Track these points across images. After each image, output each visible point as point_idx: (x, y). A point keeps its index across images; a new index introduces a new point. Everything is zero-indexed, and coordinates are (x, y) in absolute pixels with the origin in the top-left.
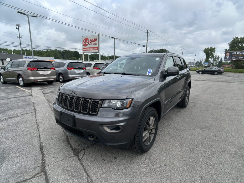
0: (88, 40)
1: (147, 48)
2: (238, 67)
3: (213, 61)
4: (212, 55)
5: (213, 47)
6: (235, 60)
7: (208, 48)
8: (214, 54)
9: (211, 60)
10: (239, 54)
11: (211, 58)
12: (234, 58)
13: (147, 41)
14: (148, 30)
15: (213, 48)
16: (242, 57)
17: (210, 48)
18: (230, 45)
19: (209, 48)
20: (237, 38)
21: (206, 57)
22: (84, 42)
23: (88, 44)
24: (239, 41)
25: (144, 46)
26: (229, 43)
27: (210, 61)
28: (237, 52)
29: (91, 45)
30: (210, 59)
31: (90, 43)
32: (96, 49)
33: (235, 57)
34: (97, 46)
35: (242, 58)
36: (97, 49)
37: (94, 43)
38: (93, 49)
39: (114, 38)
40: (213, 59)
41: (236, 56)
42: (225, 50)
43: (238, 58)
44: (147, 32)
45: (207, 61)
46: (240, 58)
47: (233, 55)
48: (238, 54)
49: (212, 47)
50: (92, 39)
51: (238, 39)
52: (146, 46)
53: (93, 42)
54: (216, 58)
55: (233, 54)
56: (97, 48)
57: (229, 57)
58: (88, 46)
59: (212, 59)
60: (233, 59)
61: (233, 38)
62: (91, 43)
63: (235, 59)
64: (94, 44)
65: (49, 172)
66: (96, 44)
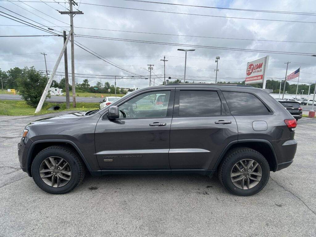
0: (252, 67)
22: (248, 69)
23: (252, 72)
29: (255, 73)
31: (254, 71)
36: (262, 78)
37: (259, 69)
38: (256, 78)
50: (257, 65)
53: (257, 68)
58: (252, 75)
62: (256, 70)
64: (258, 71)
66: (261, 71)
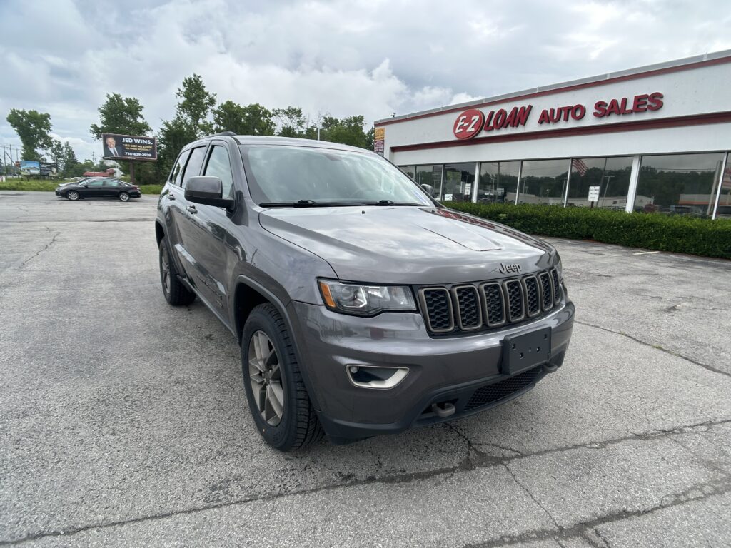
2: (142, 180)
3: (54, 158)
4: (43, 135)
5: (40, 112)
6: (133, 160)
7: (21, 110)
8: (50, 134)
9: (46, 154)
10: (140, 144)
11: (42, 146)
12: (131, 154)
15: (42, 115)
16: (148, 153)
17: (30, 112)
18: (104, 113)
19: (24, 112)
20: (117, 96)
21: (24, 143)
24: (124, 107)
26: (99, 109)
27: (43, 157)
28: (133, 138)
30: (39, 151)
33: (133, 151)
35: (150, 155)
40: (53, 151)
41: (134, 147)
42: (92, 129)
43: (140, 154)
45: (29, 156)
46: (144, 155)
47: (126, 145)
48: (137, 144)
49: (35, 112)
51: (121, 101)
54: (62, 150)
55: (125, 143)
57: (116, 151)
59: (49, 151)
60: (128, 155)
61: (108, 96)
63: (133, 156)
65: (583, 514)
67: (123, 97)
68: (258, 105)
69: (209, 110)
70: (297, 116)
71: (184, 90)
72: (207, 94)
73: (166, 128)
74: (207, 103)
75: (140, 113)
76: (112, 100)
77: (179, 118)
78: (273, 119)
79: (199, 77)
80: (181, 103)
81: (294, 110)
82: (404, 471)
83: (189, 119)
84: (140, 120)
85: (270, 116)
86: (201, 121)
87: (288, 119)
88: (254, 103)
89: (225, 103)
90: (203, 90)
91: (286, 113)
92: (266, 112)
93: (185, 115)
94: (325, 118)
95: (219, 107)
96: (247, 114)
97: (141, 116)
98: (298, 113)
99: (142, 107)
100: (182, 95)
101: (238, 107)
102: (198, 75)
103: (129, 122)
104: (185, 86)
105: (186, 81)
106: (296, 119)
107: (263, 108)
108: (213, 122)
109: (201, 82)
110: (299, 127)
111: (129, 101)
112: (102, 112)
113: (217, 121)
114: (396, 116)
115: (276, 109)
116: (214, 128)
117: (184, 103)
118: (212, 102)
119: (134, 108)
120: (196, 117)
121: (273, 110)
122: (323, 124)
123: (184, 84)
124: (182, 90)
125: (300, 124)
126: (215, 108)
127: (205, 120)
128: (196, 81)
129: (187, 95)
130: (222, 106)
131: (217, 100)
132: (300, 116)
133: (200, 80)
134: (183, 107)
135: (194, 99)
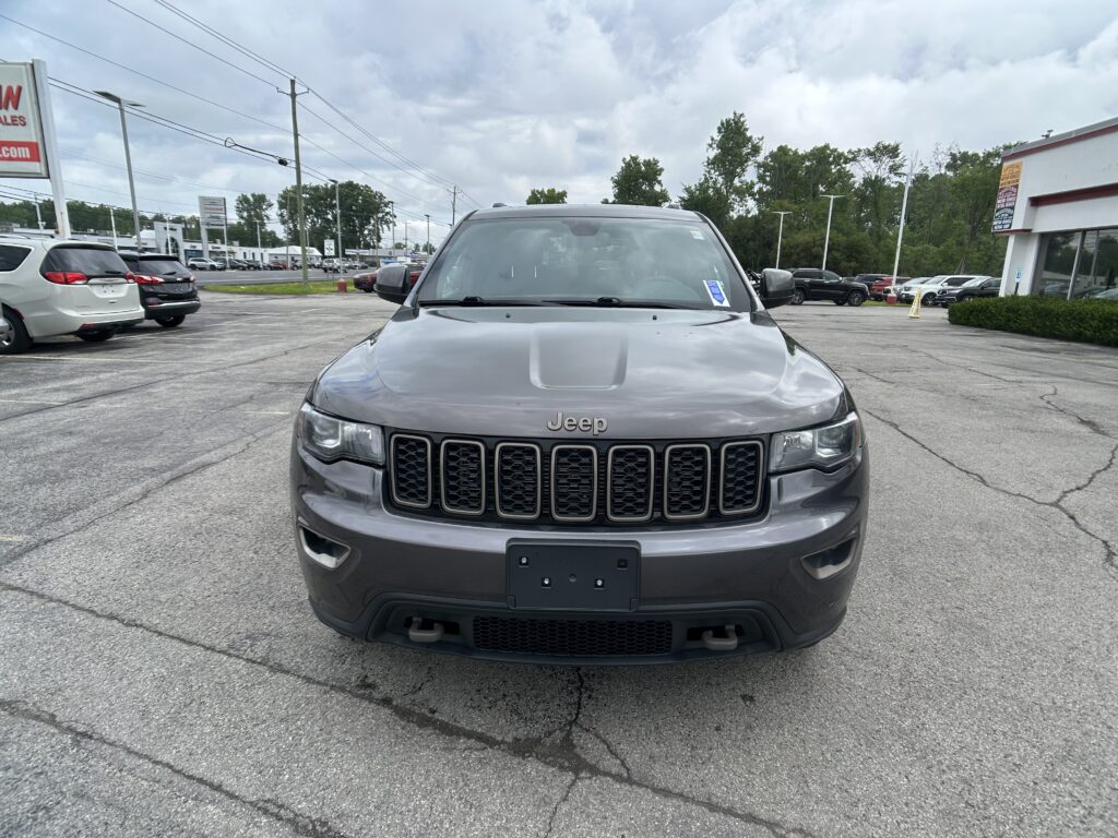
1: (302, 175)
5: (559, 190)
7: (539, 189)
13: (296, 135)
14: (293, 82)
15: (559, 194)
17: (549, 191)
18: (617, 183)
19: (543, 191)
20: (634, 159)
24: (641, 172)
25: (282, 162)
26: (612, 178)
32: (25, 152)
34: (29, 134)
36: (35, 157)
39: (117, 100)
44: (289, 91)
49: (553, 190)
51: (638, 164)
52: (294, 164)
56: (33, 147)
61: (624, 160)
66: (25, 122)
67: (641, 160)
68: (827, 147)
69: (750, 163)
70: (891, 157)
71: (718, 138)
72: (750, 139)
73: (686, 196)
74: (749, 154)
75: (659, 178)
76: (628, 165)
77: (706, 179)
78: (848, 167)
79: (742, 115)
80: (711, 157)
81: (885, 147)
82: (433, 712)
83: (720, 180)
84: (657, 188)
85: (846, 163)
86: (736, 182)
87: (873, 164)
88: (821, 144)
89: (775, 150)
90: (745, 135)
91: (870, 154)
92: (841, 155)
93: (714, 174)
94: (952, 154)
95: (766, 158)
96: (808, 163)
97: (659, 182)
98: (893, 151)
99: (662, 170)
100: (714, 146)
101: (796, 153)
102: (739, 112)
103: (645, 192)
104: (720, 132)
105: (722, 124)
106: (887, 161)
107: (836, 150)
108: (756, 180)
109: (743, 123)
110: (892, 175)
111: (648, 163)
112: (615, 182)
113: (761, 178)
114: (1052, 135)
115: (855, 149)
116: (756, 189)
117: (715, 157)
118: (756, 150)
119: (652, 171)
120: (730, 176)
121: (850, 152)
122: (948, 167)
123: (719, 129)
124: (716, 138)
125: (894, 169)
126: (760, 158)
127: (743, 178)
128: (736, 123)
129: (721, 145)
130: (772, 155)
131: (763, 147)
132: (897, 156)
133: (742, 119)
134: (713, 163)
135: (731, 149)
